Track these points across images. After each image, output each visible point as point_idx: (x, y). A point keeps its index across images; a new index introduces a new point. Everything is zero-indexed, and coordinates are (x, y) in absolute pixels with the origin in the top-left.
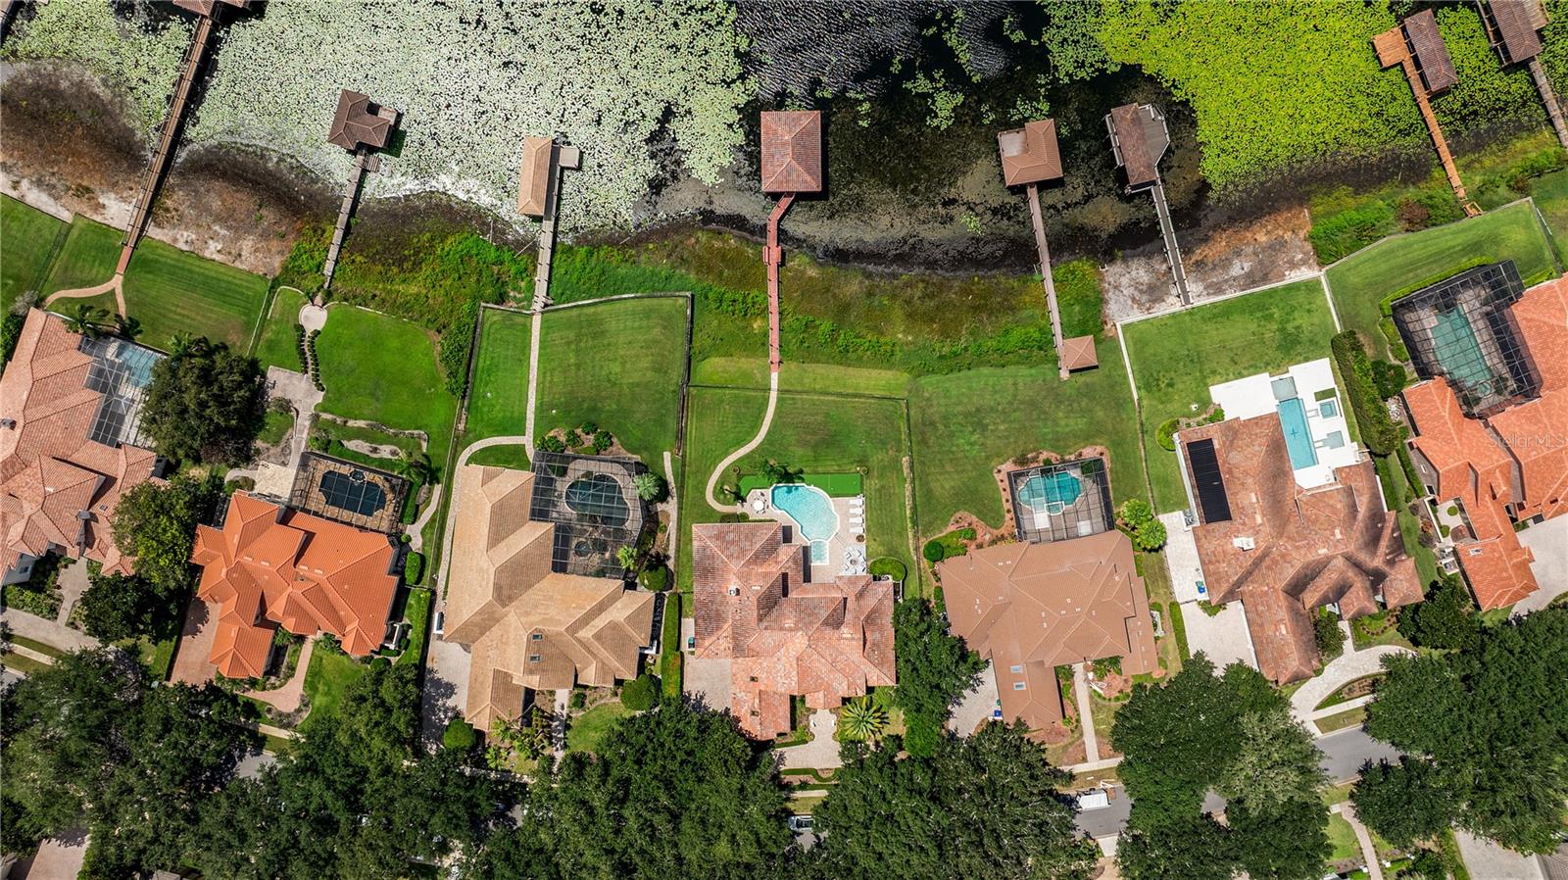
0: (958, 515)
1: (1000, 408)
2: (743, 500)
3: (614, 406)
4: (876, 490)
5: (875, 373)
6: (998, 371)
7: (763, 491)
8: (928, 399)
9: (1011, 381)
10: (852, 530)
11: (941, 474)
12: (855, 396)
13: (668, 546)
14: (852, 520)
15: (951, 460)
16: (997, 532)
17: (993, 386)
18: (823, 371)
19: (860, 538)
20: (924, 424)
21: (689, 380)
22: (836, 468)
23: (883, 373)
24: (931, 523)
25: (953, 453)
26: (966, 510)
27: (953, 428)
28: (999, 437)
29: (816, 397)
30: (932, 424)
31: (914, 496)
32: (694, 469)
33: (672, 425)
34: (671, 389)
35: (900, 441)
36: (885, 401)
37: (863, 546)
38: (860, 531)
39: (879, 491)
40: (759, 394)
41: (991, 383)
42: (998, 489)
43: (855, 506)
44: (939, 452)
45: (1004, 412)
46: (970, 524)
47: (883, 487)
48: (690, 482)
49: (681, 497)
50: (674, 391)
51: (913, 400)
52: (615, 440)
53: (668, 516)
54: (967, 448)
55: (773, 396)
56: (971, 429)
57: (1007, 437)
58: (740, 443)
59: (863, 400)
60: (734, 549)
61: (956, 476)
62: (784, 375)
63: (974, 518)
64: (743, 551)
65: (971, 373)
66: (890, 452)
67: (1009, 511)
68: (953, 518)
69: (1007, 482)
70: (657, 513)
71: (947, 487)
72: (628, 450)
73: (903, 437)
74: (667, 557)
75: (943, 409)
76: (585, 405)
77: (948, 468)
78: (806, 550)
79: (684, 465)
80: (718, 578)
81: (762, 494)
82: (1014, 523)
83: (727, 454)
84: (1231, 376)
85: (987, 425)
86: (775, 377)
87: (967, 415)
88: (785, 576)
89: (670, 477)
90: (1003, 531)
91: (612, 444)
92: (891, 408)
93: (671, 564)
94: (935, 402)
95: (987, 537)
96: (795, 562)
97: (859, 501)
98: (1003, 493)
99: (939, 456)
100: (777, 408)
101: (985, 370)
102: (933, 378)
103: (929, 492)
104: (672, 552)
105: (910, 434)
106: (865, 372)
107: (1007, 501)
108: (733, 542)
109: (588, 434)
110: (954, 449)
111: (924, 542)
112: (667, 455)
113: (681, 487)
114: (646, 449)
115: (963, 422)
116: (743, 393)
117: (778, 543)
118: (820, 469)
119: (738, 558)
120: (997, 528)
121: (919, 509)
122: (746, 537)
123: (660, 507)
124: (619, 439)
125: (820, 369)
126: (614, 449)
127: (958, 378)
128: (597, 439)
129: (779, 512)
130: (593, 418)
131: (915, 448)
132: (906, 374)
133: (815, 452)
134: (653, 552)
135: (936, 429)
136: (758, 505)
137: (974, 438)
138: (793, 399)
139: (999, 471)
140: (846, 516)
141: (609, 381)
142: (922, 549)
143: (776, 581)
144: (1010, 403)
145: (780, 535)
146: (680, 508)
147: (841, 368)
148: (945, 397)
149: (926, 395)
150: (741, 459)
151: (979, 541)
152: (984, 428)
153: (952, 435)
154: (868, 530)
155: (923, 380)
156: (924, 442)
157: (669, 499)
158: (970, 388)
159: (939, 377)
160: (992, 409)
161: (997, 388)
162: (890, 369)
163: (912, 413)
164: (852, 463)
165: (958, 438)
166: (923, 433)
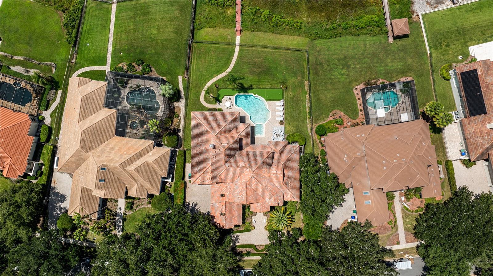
0: (334, 112)
1: (357, 56)
2: (220, 102)
3: (153, 51)
4: (291, 98)
5: (291, 38)
6: (356, 38)
7: (230, 97)
8: (319, 51)
9: (362, 43)
10: (277, 119)
11: (325, 90)
12: (280, 48)
13: (179, 125)
14: (277, 113)
15: (331, 83)
16: (354, 121)
17: (353, 45)
18: (264, 36)
19: (281, 123)
20: (317, 64)
21: (193, 38)
22: (270, 86)
23: (295, 37)
24: (319, 116)
25: (331, 79)
26: (338, 109)
27: (332, 66)
28: (356, 72)
29: (260, 49)
30: (321, 64)
31: (310, 101)
32: (194, 85)
33: (183, 61)
34: (184, 42)
35: (304, 72)
36: (296, 52)
37: (283, 127)
38: (282, 119)
39: (292, 98)
40: (230, 47)
41: (352, 44)
42: (355, 98)
43: (279, 106)
44: (324, 79)
45: (359, 58)
46: (340, 117)
47: (294, 96)
48: (192, 92)
49: (187, 99)
50: (185, 44)
51: (311, 52)
52: (153, 69)
53: (180, 109)
54: (339, 77)
55: (237, 48)
56: (341, 67)
57: (360, 72)
58: (218, 72)
59: (284, 51)
60: (213, 125)
61: (333, 91)
62: (243, 37)
63: (342, 114)
64: (218, 126)
65: (342, 38)
66: (298, 78)
67: (361, 110)
68: (331, 114)
69: (360, 95)
70: (174, 108)
71: (329, 97)
72: (160, 75)
73: (305, 70)
74: (179, 131)
75: (327, 57)
76: (138, 50)
77: (329, 87)
78: (253, 129)
79: (189, 83)
80: (204, 140)
81: (230, 99)
82: (364, 116)
83: (212, 77)
84: (481, 41)
85: (350, 65)
86: (238, 39)
87: (339, 60)
88: (241, 140)
89: (182, 89)
90: (357, 121)
91: (151, 71)
92: (300, 56)
93: (181, 134)
94: (322, 53)
95: (349, 124)
96: (247, 133)
97: (281, 103)
98: (358, 101)
99: (324, 81)
100: (239, 54)
101: (349, 37)
102: (322, 41)
103: (319, 99)
104: (181, 128)
105: (309, 68)
106: (286, 37)
107: (360, 105)
108: (213, 121)
109: (139, 65)
110: (332, 77)
111: (315, 126)
112: (180, 78)
113: (187, 94)
114: (169, 74)
115: (337, 63)
116: (221, 46)
117: (238, 123)
118: (261, 86)
119: (215, 129)
120: (354, 119)
121: (313, 108)
122: (220, 119)
123: (176, 104)
124: (155, 69)
125: (262, 35)
126: (152, 73)
127: (335, 41)
128: (143, 68)
129: (238, 108)
130: (142, 57)
131: (312, 76)
132: (307, 39)
133: (259, 77)
134: (172, 127)
135: (323, 67)
136: (228, 104)
137: (343, 72)
138: (247, 50)
139: (356, 89)
140: (275, 111)
141: (151, 38)
142: (314, 130)
143: (236, 141)
144: (362, 54)
145: (239, 119)
146: (186, 105)
147: (273, 34)
148: (328, 50)
149: (318, 49)
150: (219, 80)
151: (345, 126)
152: (349, 67)
153: (331, 70)
154: (286, 118)
155: (316, 42)
156: (317, 73)
157: (181, 100)
158: (341, 46)
159: (325, 40)
160: (353, 57)
161: (355, 46)
162: (299, 36)
163: (310, 58)
164: (278, 83)
165: (335, 72)
166: (316, 69)
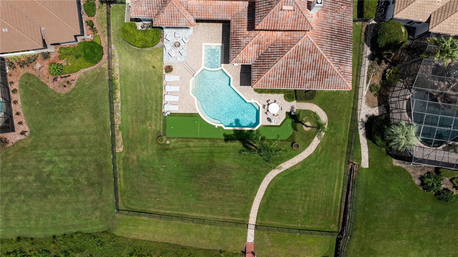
0: (67, 90)
1: (22, 197)
2: (289, 115)
3: (417, 216)
4: (150, 119)
5: (149, 237)
6: (25, 233)
7: (268, 123)
8: (96, 209)
9: (12, 224)
10: (177, 78)
11: (83, 133)
12: (170, 217)
13: (369, 71)
14: (177, 89)
15: (72, 147)
16: (29, 70)
17: (29, 220)
18: (202, 241)
19: (169, 69)
20: (99, 184)
21: (338, 240)
22: (191, 144)
23: (141, 237)
24: (96, 82)
25: (72, 155)
26: (59, 95)
27: (71, 179)
28: (23, 167)
29: (209, 216)
30: (91, 184)
31: (112, 113)
32: (339, 149)
33: (358, 194)
34: (357, 233)
35: (125, 169)
36: (139, 209)
37: (167, 61)
38: (168, 77)
39: (148, 118)
40: (267, 222)
41: (33, 222)
42: (25, 115)
43: (173, 103)
44: (85, 155)
45: (19, 193)
46: (55, 79)
47: (143, 122)
48: (343, 135)
49: (354, 120)
50: (355, 230)
51: (111, 209)
52: (417, 182)
53: (368, 101)
54: (56, 159)
55: (253, 219)
56: (53, 178)
57: (14, 167)
58: (291, 173)
59: (162, 211)
60: (308, 60)
61: (68, 130)
62: (240, 239)
63: (51, 85)
64: (297, 57)
65: (52, 233)
66: (135, 157)
67: (15, 91)
68: (73, 85)
69: (16, 122)
70: (379, 105)
71: (77, 120)
72: (404, 170)
73: (121, 173)
74: (371, 58)
75: (81, 198)
76: (447, 219)
77: (75, 138)
78: (226, 59)
79: (348, 153)
80: (327, 27)
81: (269, 120)
82: (10, 79)
83: (304, 163)
85: (35, 181)
86: (251, 237)
87: (57, 192)
88: (251, 26)
89: (363, 141)
90: (22, 71)
91: (422, 178)
92: (132, 202)
93: (368, 51)
94: (89, 206)
95: (38, 66)
96: (238, 43)
97: (169, 109)
98: (20, 111)
99: (85, 151)
100: (250, 208)
101: (38, 234)
102: (89, 229)
103: (96, 115)
104: (367, 63)
105: (115, 178)
106: (158, 238)
107: (15, 102)
108: (309, 68)
109: (446, 190)
110: (69, 158)
111: (104, 63)
112: (365, 163)
113: (354, 131)
114: (387, 172)
115: (60, 185)
116: (284, 224)
117: (257, 65)
118: (208, 143)
119: (304, 49)
120: (28, 75)
121: (107, 98)
122: (292, 73)
123: (375, 111)
124: (413, 183)
125: (204, 243)
126: (419, 173)
127: (66, 227)
128: (439, 185)
129: (253, 101)
130: (440, 206)
131: (109, 160)
132: (118, 233)
133: (212, 161)
134: (384, 66)
135: (88, 180)
136: (274, 108)
137: (48, 168)
138: (233, 215)
139: (23, 133)
140: (182, 94)
141: (422, 243)
142: (105, 56)
144: (11, 201)
145: (254, 73)
146: (355, 109)
147: (183, 244)
148: (78, 210)
149: (98, 213)
150: (291, 157)
151: (47, 62)
152: (38, 178)
153: (72, 172)
154: (161, 78)
155: (98, 227)
156: (100, 167)
157: (365, 119)
158: (54, 218)
159: (85, 230)
160: (30, 196)
161: (26, 217)
162: (135, 240)
163: (112, 196)
164: (174, 148)
165: (65, 169)
166: (101, 175)
